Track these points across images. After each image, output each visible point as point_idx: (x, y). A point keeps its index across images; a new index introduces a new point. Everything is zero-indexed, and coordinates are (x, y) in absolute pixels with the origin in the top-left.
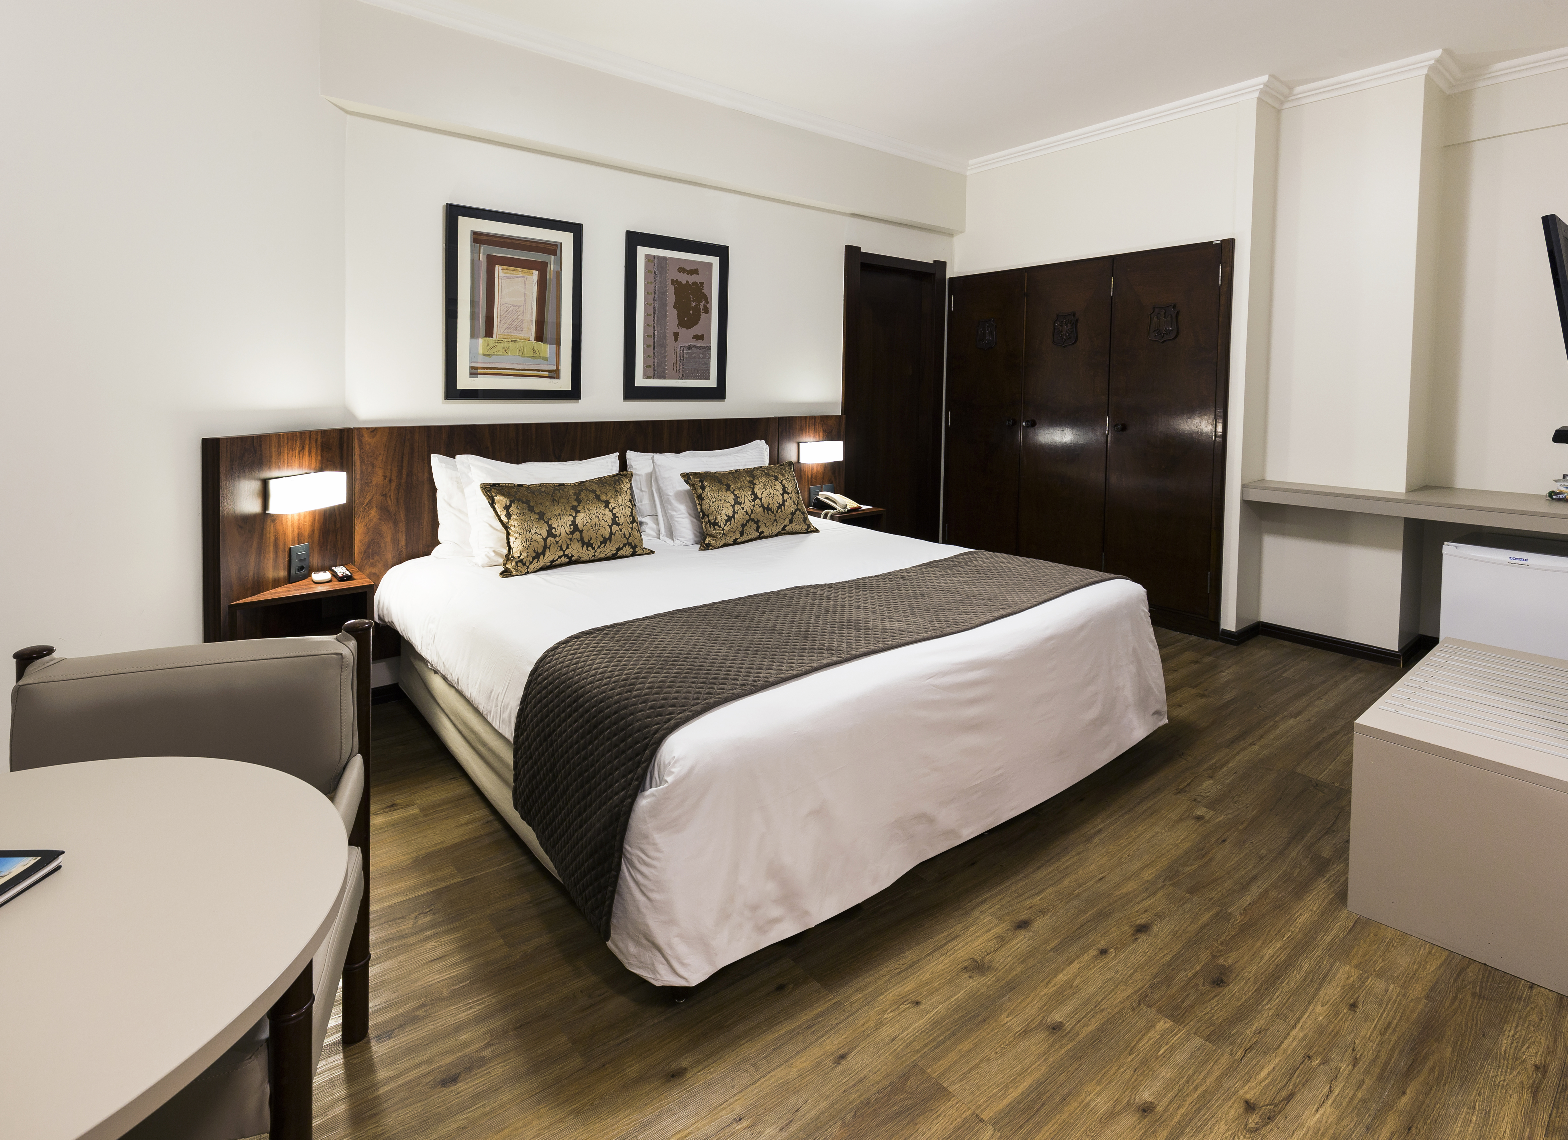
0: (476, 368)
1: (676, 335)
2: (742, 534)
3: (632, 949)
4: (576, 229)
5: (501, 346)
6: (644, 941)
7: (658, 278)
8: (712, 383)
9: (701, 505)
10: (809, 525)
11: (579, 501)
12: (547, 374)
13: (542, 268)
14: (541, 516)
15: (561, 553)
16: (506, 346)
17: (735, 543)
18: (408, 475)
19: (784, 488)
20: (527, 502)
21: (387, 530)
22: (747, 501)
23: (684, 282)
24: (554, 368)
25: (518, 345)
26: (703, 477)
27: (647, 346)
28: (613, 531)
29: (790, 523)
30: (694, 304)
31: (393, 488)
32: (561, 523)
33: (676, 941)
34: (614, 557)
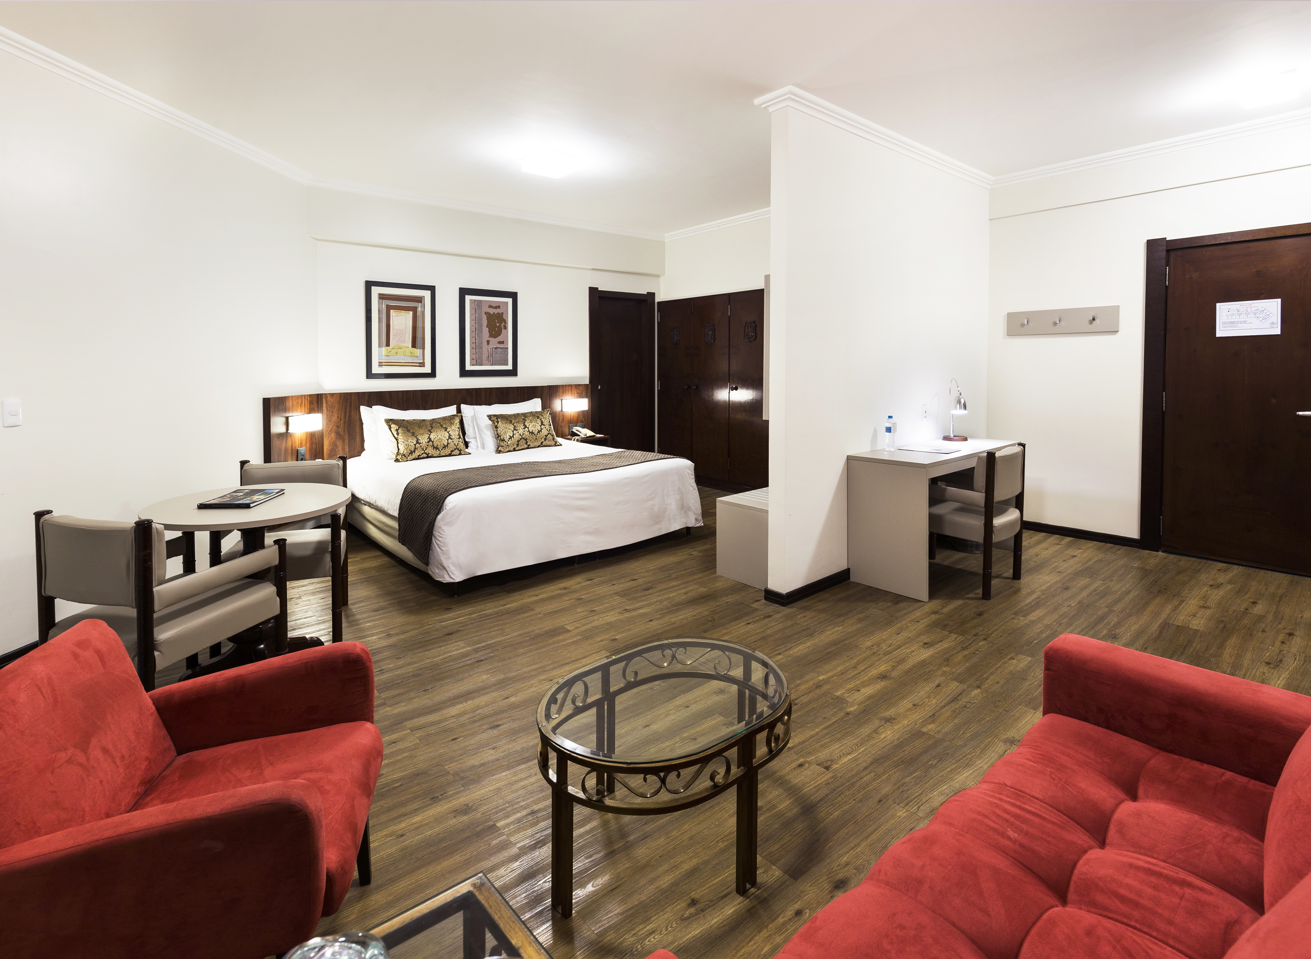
0: (382, 363)
1: (488, 342)
2: (518, 445)
3: (437, 571)
4: (432, 289)
5: (394, 351)
6: (441, 567)
7: (477, 312)
8: (510, 367)
9: (497, 431)
10: (556, 442)
11: (432, 428)
12: (418, 364)
13: (414, 310)
14: (413, 434)
15: (423, 452)
16: (396, 350)
17: (514, 450)
18: (349, 416)
19: (542, 422)
20: (407, 428)
21: (339, 443)
22: (520, 428)
23: (492, 313)
24: (422, 361)
25: (402, 350)
26: (497, 417)
27: (472, 348)
28: (449, 442)
29: (545, 441)
30: (498, 325)
31: (342, 423)
32: (423, 437)
33: (450, 565)
34: (450, 455)
